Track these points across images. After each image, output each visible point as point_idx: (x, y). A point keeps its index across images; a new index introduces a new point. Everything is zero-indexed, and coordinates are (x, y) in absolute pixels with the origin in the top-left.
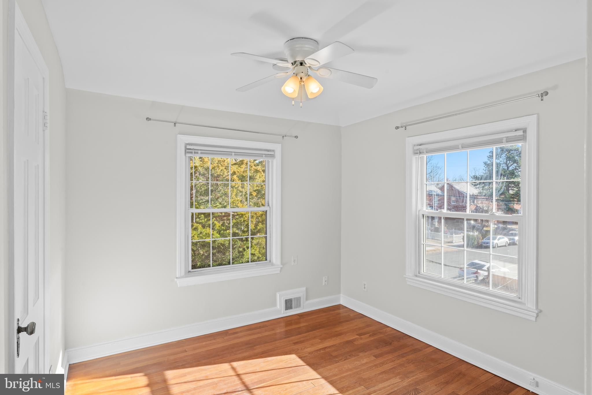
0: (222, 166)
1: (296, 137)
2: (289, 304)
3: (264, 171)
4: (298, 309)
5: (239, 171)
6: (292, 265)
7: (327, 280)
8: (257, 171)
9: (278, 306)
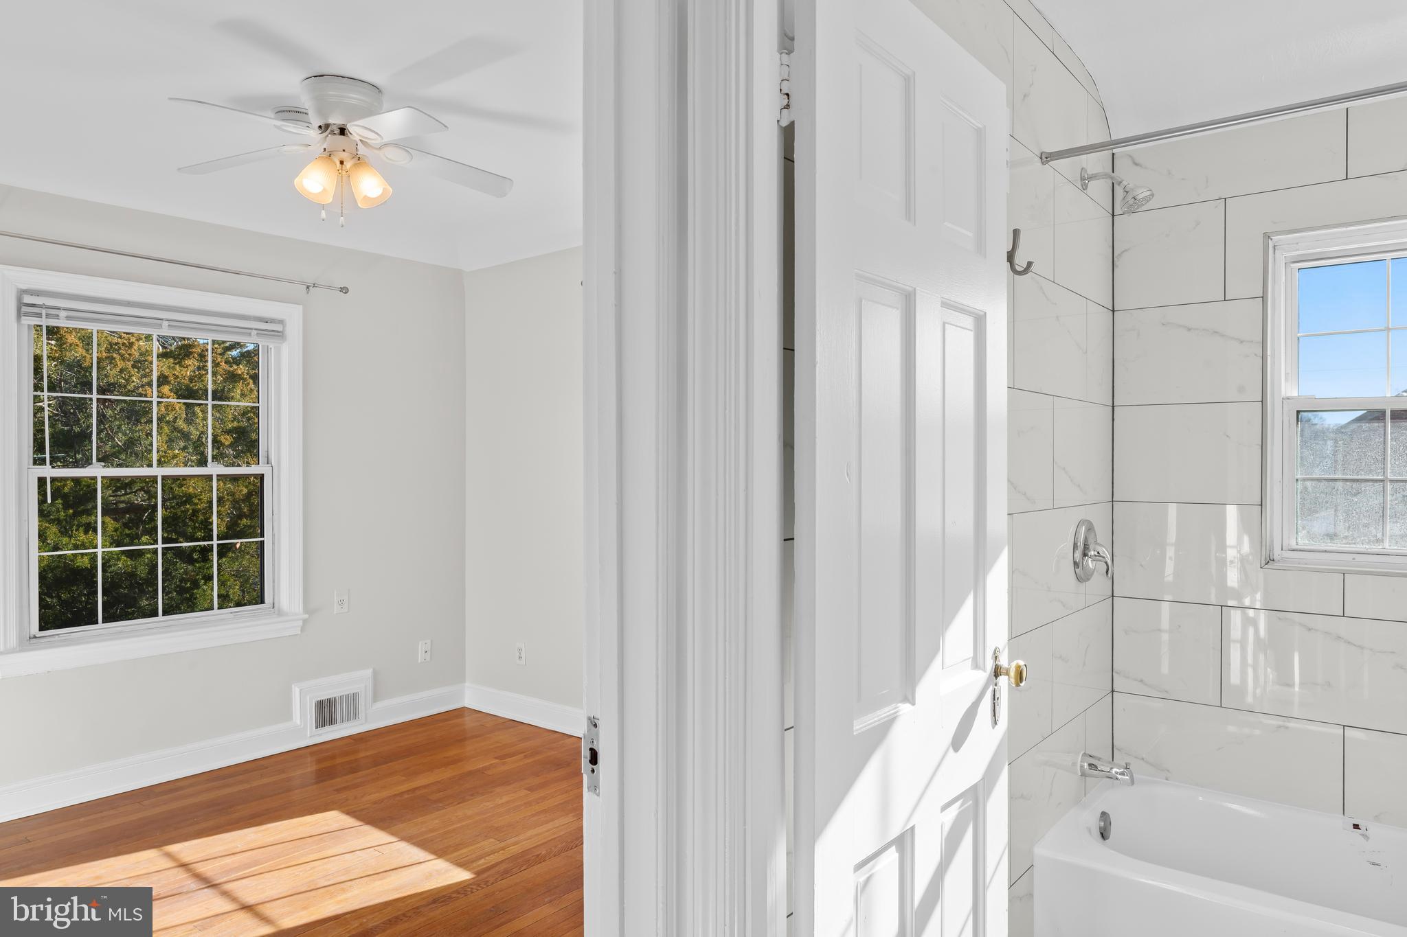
0: (123, 359)
1: (344, 290)
2: (326, 712)
3: (255, 378)
4: (351, 724)
5: (177, 373)
6: (335, 613)
7: (429, 648)
8: (233, 378)
9: (297, 719)
